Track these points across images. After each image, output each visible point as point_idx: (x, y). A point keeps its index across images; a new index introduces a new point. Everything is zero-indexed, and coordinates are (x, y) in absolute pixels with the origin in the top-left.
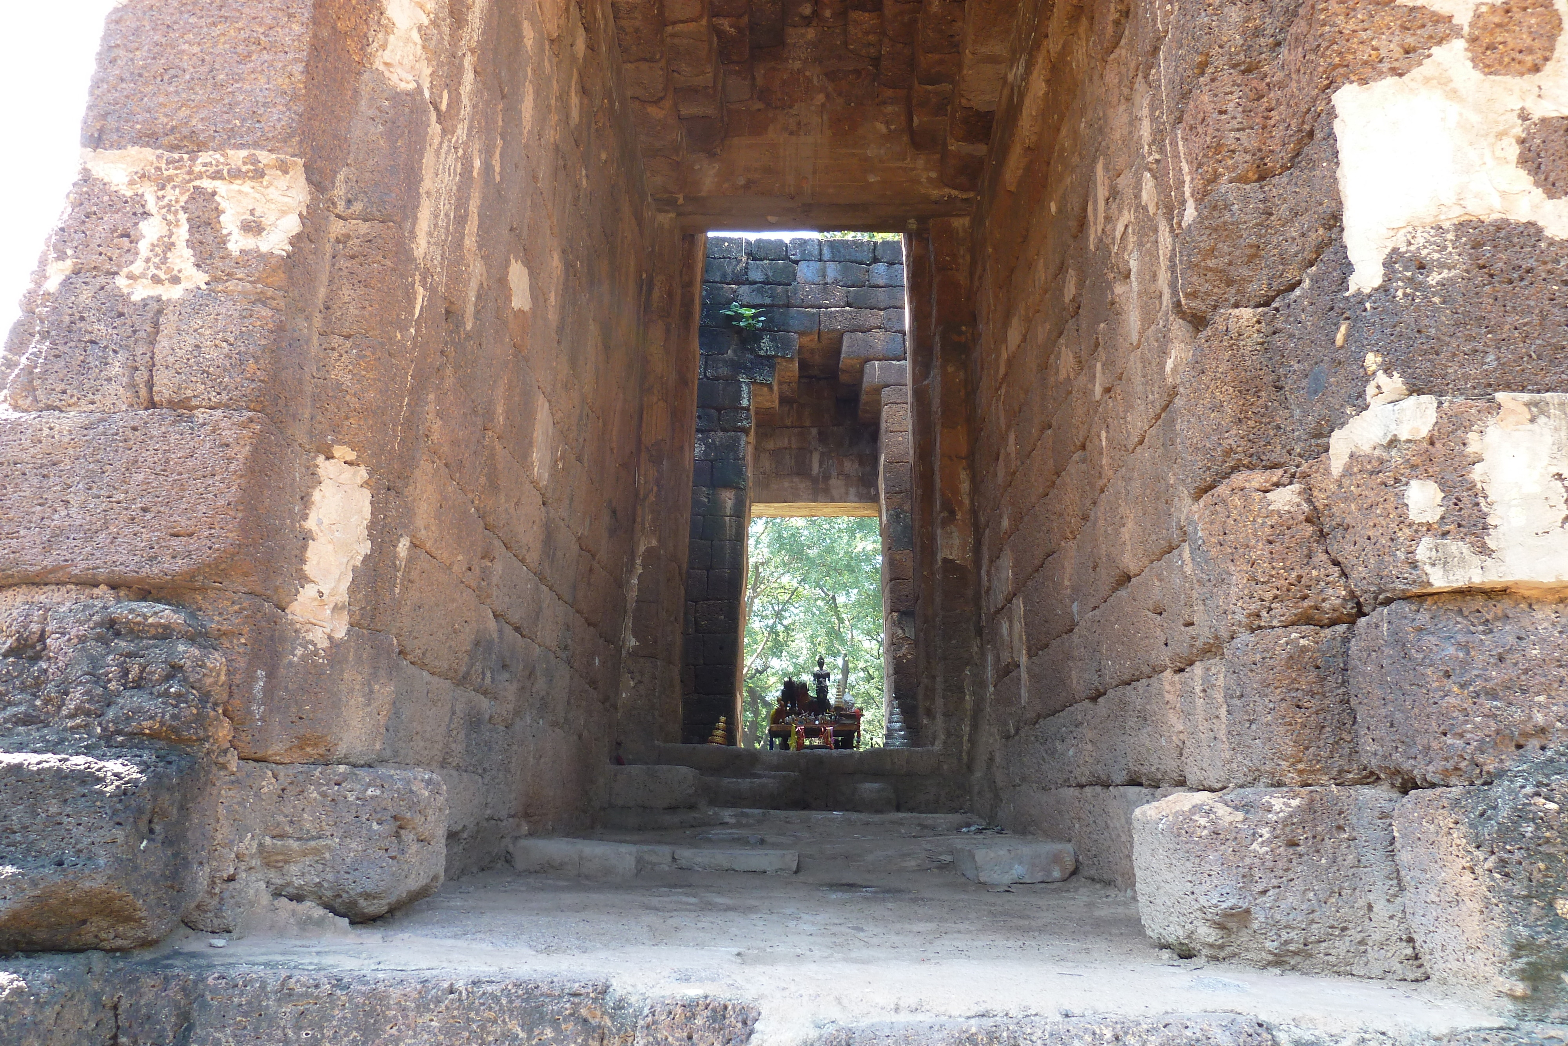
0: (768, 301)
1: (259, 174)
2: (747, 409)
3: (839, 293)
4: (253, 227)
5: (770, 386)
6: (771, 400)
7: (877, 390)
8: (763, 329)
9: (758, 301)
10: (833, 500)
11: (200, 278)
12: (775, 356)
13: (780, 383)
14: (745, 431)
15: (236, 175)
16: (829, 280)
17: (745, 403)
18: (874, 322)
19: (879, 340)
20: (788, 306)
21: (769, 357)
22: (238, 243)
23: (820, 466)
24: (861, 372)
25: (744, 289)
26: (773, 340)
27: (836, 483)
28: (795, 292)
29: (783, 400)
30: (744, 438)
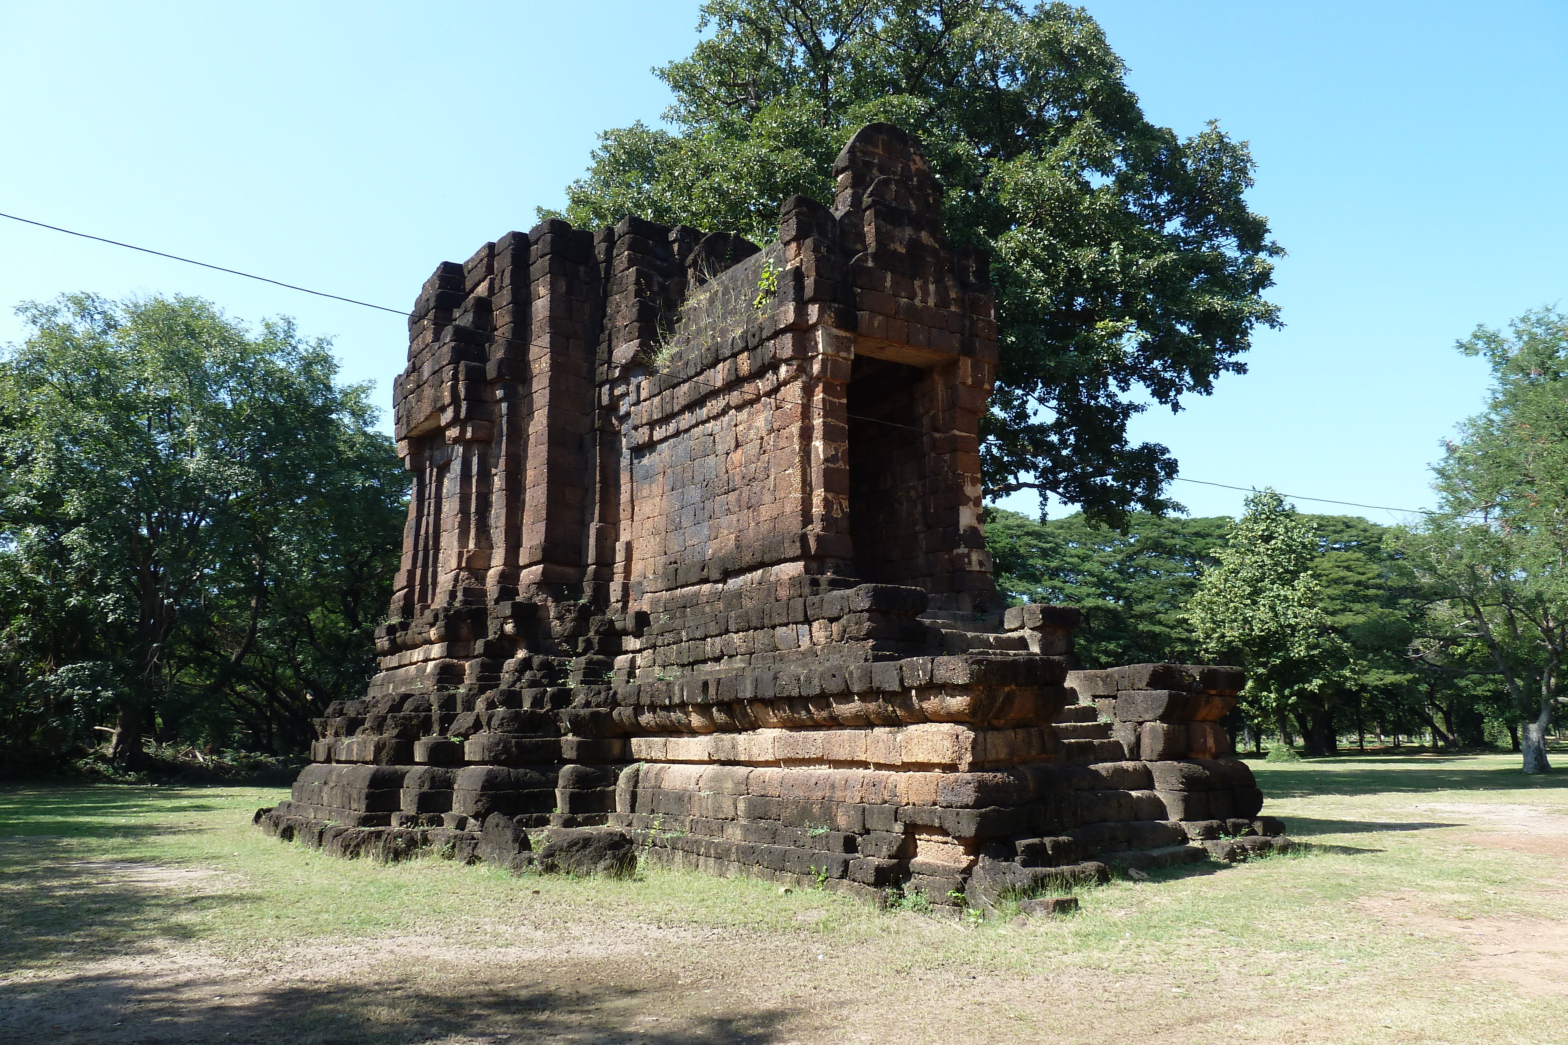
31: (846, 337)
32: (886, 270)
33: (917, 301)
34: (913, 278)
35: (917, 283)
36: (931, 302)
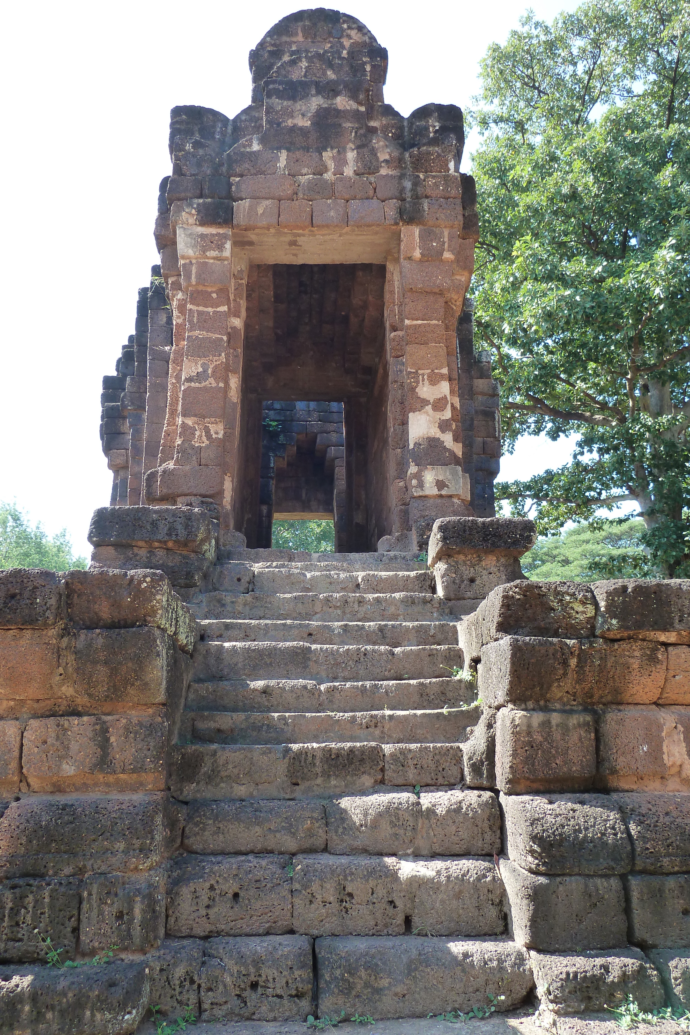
0: (283, 418)
1: (217, 423)
2: (273, 468)
3: (316, 415)
4: (217, 433)
5: (284, 458)
6: (283, 464)
7: (333, 460)
8: (280, 431)
9: (278, 418)
10: (312, 512)
11: (208, 442)
12: (286, 444)
13: (288, 456)
14: (272, 478)
15: (213, 423)
16: (311, 409)
17: (272, 465)
18: (332, 428)
19: (334, 437)
20: (292, 420)
21: (283, 444)
22: (214, 436)
23: (306, 494)
24: (326, 451)
25: (272, 413)
26: (285, 436)
27: (314, 504)
28: (295, 414)
29: (289, 464)
30: (271, 482)
31: (218, 234)
32: (279, 149)
33: (329, 176)
34: (321, 150)
35: (327, 155)
36: (349, 171)
